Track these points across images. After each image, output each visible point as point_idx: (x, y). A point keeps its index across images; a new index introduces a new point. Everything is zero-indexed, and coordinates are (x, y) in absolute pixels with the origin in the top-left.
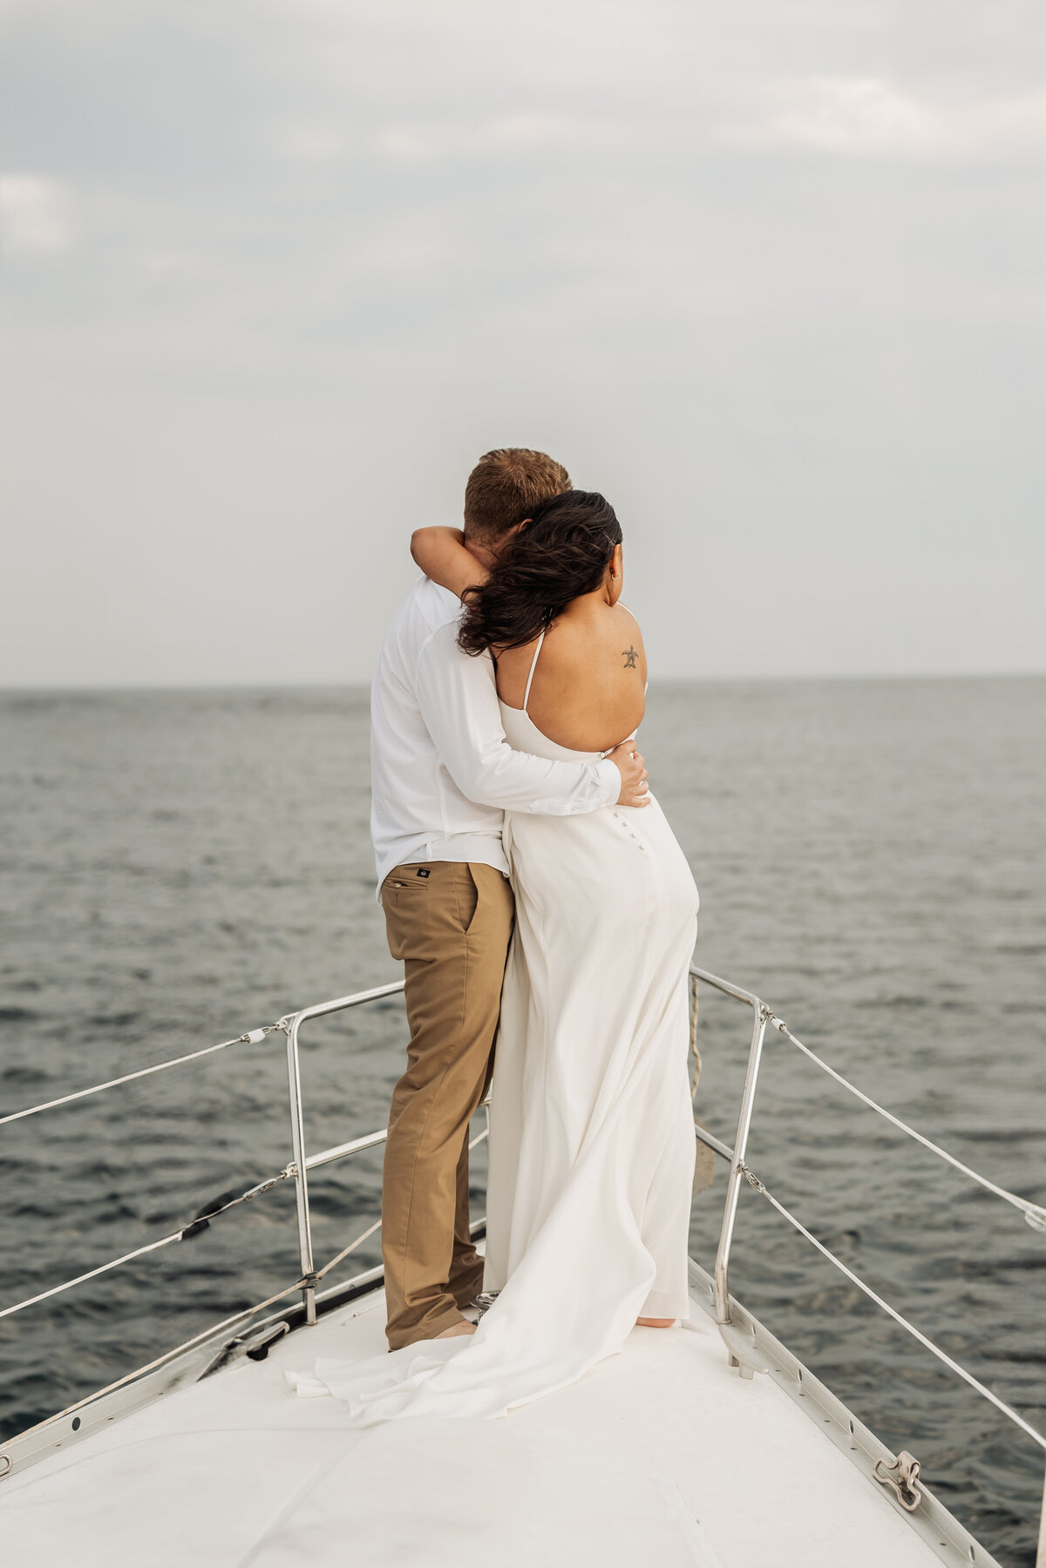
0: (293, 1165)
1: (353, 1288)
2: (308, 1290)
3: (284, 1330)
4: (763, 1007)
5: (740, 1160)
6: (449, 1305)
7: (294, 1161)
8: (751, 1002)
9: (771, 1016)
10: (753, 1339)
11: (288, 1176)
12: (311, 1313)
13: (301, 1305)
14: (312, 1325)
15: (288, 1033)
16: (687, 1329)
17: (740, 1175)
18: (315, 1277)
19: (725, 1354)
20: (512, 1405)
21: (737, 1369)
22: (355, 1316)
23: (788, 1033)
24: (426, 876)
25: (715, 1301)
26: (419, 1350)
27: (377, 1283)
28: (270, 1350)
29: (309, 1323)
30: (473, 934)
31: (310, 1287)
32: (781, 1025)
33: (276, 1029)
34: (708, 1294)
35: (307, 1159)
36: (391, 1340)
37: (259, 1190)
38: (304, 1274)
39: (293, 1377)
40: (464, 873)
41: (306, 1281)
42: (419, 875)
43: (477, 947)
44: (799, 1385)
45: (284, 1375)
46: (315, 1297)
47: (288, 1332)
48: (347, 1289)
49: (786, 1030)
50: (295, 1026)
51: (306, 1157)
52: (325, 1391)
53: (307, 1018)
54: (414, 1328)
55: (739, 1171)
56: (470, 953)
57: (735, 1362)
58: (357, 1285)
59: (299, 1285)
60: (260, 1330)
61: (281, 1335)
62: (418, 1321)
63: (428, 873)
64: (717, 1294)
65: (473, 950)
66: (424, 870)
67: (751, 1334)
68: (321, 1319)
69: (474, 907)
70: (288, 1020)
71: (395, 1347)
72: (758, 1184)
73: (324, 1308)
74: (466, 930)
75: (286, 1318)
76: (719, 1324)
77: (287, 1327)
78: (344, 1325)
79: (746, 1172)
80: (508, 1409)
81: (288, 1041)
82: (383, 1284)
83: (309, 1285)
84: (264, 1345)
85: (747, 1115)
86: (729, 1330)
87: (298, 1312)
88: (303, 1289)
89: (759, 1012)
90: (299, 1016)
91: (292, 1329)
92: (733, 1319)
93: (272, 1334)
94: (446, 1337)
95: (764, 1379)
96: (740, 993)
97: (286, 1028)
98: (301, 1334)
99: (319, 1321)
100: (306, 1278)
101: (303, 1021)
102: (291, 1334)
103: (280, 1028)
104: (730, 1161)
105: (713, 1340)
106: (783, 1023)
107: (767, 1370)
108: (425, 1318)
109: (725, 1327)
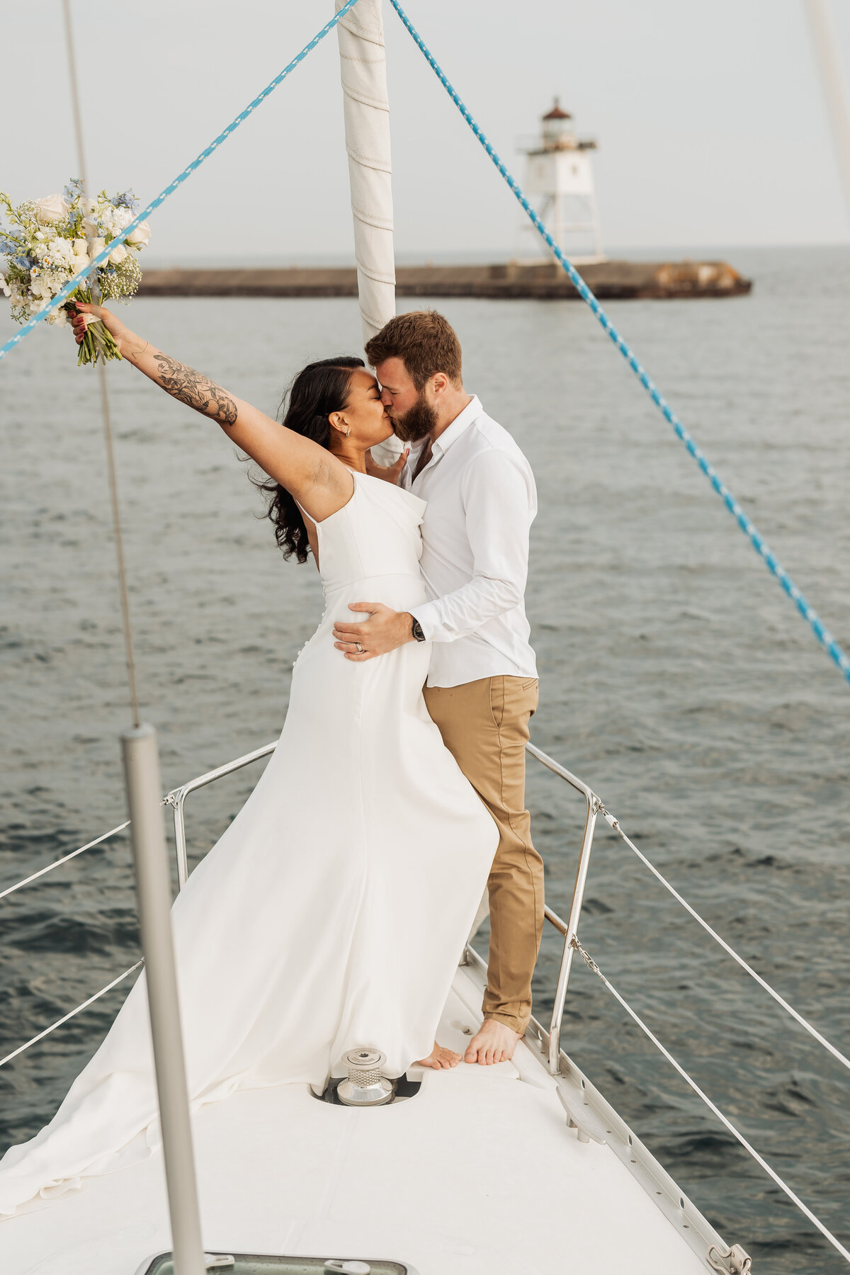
5: (574, 935)
10: (582, 1092)
15: (175, 806)
17: (572, 949)
19: (562, 1112)
21: (574, 1131)
44: (629, 1151)
55: (572, 945)
67: (580, 1088)
85: (579, 895)
89: (593, 803)
92: (564, 1071)
97: (174, 802)
104: (564, 934)
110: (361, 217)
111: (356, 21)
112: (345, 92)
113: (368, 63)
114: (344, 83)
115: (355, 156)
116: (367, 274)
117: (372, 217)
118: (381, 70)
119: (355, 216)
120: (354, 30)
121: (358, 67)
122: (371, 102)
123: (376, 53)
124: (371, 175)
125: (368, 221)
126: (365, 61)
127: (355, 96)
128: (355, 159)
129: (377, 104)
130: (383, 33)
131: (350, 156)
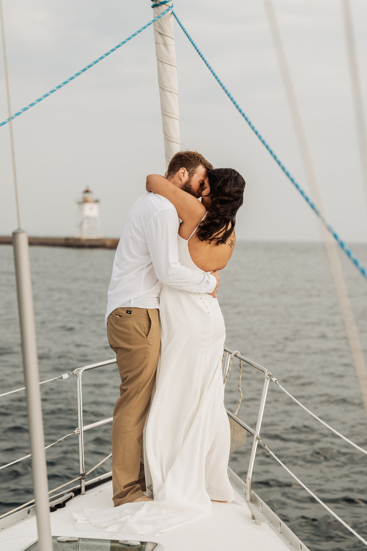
0: (78, 429)
1: (100, 480)
2: (82, 480)
3: (72, 496)
4: (268, 373)
5: (258, 435)
6: (138, 489)
7: (78, 427)
8: (264, 371)
9: (272, 377)
10: (261, 509)
11: (76, 433)
12: (83, 489)
13: (79, 486)
14: (83, 494)
15: (78, 376)
16: (234, 503)
17: (257, 441)
18: (85, 475)
19: (250, 514)
20: (161, 531)
21: (254, 521)
22: (100, 491)
23: (279, 384)
24: (130, 313)
25: (246, 492)
26: (126, 507)
27: (109, 479)
28: (66, 504)
29: (82, 493)
30: (150, 338)
31: (83, 479)
32: (276, 381)
33: (73, 374)
34: (243, 489)
35: (84, 427)
36: (115, 503)
37: (64, 438)
38: (81, 473)
39: (76, 516)
40: (146, 313)
41: (81, 476)
42: (127, 313)
43: (151, 343)
44: (279, 528)
45: (72, 514)
46: (85, 483)
47: (74, 497)
48: (97, 480)
49: (278, 383)
50: (81, 373)
51: (83, 426)
52: (88, 522)
53: (86, 370)
54: (124, 498)
55: (257, 440)
56: (149, 346)
57: (253, 518)
58: (101, 479)
59: (79, 478)
60: (62, 495)
61: (71, 498)
62: (126, 495)
63: (131, 312)
64: (247, 489)
65: (149, 345)
66: (129, 311)
67: (260, 507)
68: (87, 492)
69: (150, 327)
70: (78, 370)
71: (116, 505)
72: (265, 445)
73: (88, 488)
74: (147, 336)
75: (73, 491)
76: (247, 502)
77: (73, 495)
78: (96, 495)
79: (260, 440)
80: (159, 533)
81: (78, 379)
82: (112, 479)
83: (83, 478)
84: (64, 502)
85: (261, 417)
86: (251, 504)
87: (78, 489)
88: (80, 479)
89: (267, 375)
90: (82, 369)
91: (75, 496)
92: (253, 500)
93: (67, 497)
94: (137, 502)
95: (265, 525)
96: (259, 367)
97: (77, 373)
98: (79, 498)
99: (86, 493)
100: (81, 475)
101: (84, 371)
102: (75, 497)
103: (75, 373)
104: (253, 435)
105: (245, 508)
106: (276, 380)
107: (267, 522)
108: (129, 494)
109: (250, 503)
110: (164, 113)
111: (161, 27)
112: (157, 58)
113: (166, 45)
114: (157, 55)
115: (161, 86)
116: (168, 139)
117: (169, 113)
118: (173, 49)
119: (162, 113)
120: (161, 32)
121: (163, 48)
122: (168, 62)
123: (170, 42)
124: (168, 94)
125: (168, 115)
126: (165, 45)
127: (161, 60)
128: (162, 87)
129: (171, 63)
130: (173, 33)
131: (160, 86)
